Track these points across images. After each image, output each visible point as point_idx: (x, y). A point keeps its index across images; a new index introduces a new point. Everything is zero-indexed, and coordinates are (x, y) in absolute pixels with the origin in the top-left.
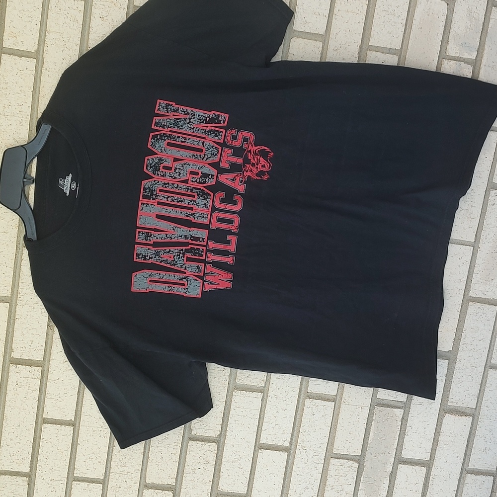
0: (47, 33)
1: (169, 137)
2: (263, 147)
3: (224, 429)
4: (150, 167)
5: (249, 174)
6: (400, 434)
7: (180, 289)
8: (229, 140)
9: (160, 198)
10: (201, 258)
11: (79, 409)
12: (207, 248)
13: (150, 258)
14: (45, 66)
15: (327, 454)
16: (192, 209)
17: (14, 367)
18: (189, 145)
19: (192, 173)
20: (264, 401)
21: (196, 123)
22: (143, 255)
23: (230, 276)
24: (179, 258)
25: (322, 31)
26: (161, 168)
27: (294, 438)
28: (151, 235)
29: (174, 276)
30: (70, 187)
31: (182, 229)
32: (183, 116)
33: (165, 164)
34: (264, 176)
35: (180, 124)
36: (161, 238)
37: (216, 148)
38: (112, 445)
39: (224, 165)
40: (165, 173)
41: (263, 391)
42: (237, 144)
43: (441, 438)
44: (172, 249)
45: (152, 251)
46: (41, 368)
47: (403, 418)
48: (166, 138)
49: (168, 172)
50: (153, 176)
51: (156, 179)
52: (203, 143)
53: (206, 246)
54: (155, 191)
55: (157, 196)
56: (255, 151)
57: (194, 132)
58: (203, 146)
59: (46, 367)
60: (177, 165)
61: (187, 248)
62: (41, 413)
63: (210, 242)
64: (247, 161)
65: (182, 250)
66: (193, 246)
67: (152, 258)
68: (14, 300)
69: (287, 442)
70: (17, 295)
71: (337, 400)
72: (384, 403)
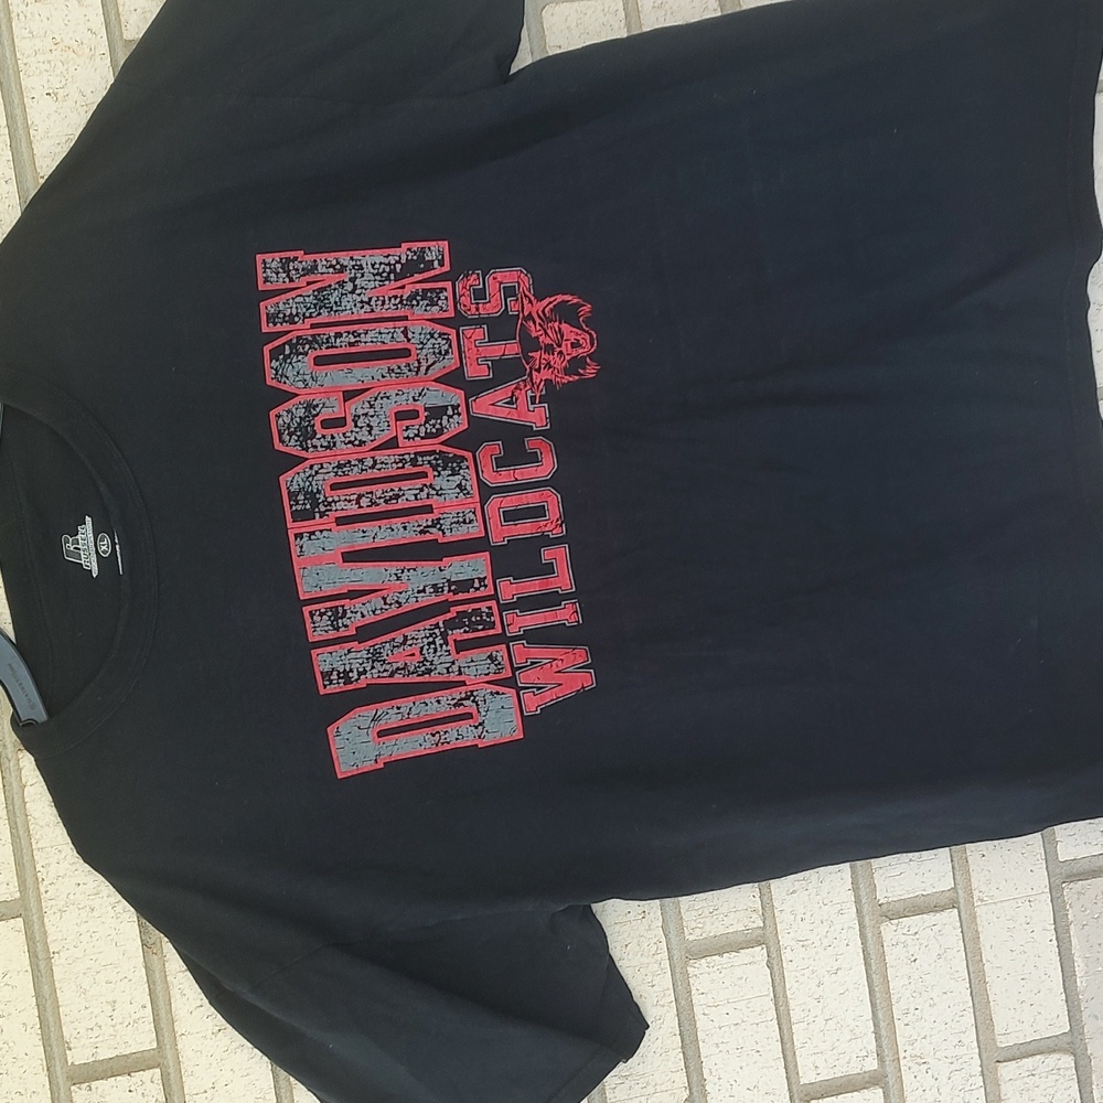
1: (314, 341)
2: (560, 298)
3: (695, 1079)
4: (290, 435)
5: (546, 374)
7: (463, 731)
8: (468, 304)
9: (340, 505)
10: (491, 632)
12: (498, 602)
13: (360, 674)
15: (984, 1056)
16: (429, 509)
17: (83, 1092)
18: (370, 347)
19: (400, 416)
20: (776, 968)
21: (372, 285)
22: (339, 673)
23: (581, 655)
24: (435, 651)
26: (318, 427)
27: (885, 1042)
28: (345, 612)
29: (439, 702)
30: (97, 552)
31: (419, 570)
32: (332, 279)
33: (326, 413)
34: (584, 369)
35: (332, 300)
36: (374, 612)
37: (440, 335)
39: (476, 371)
40: (333, 437)
41: (764, 938)
42: (492, 308)
44: (409, 632)
45: (359, 655)
46: (158, 1071)
48: (307, 347)
49: (338, 433)
50: (304, 454)
51: (312, 462)
52: (405, 333)
53: (495, 597)
54: (319, 492)
55: (330, 504)
56: (543, 311)
57: (372, 311)
58: (409, 340)
59: (171, 1064)
60: (357, 406)
61: (449, 616)
63: (503, 584)
64: (529, 344)
65: (437, 626)
66: (460, 608)
67: (365, 672)
68: (33, 903)
69: (870, 1058)
70: (38, 888)
71: (962, 901)
72: (1081, 870)
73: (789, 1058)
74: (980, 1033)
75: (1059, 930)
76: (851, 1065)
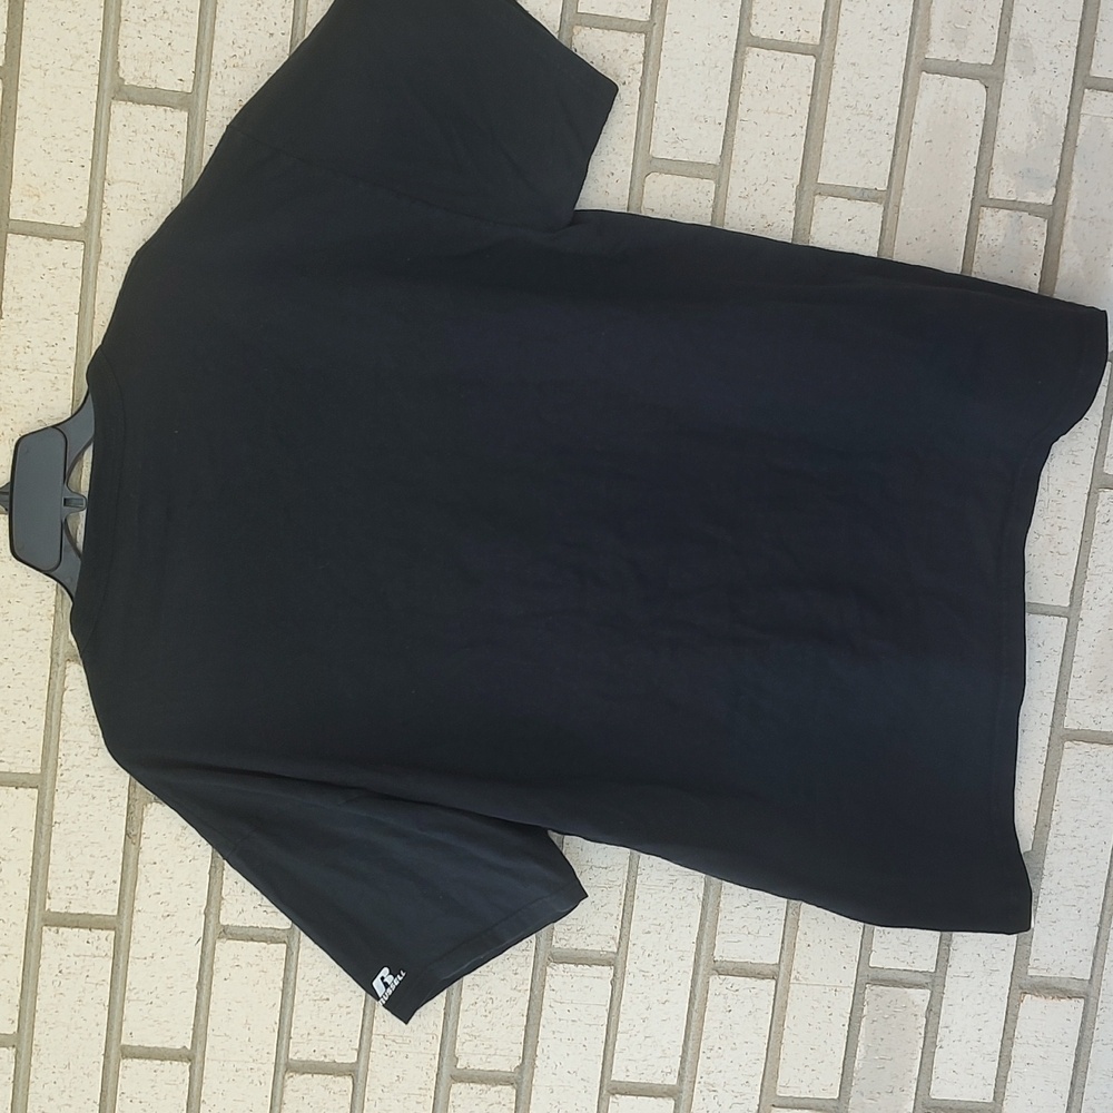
0: (106, 184)
3: (529, 1053)
6: (924, 1045)
11: (202, 1022)
14: (104, 256)
15: (764, 1099)
17: (52, 933)
20: (618, 986)
25: (713, 156)
27: (688, 1066)
38: (278, 1101)
41: (615, 962)
43: (1017, 1051)
46: (113, 933)
47: (929, 1009)
59: (124, 930)
62: (115, 1035)
68: (49, 780)
69: (672, 1075)
70: (56, 771)
71: (781, 975)
72: (885, 977)
73: (609, 1057)
74: (766, 1080)
75: (853, 1019)
76: (656, 1076)
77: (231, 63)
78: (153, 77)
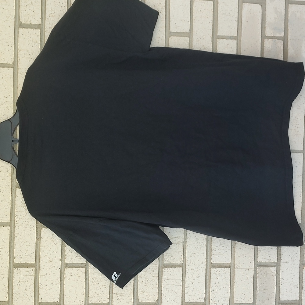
0: (18, 51)
3: (160, 296)
6: (276, 284)
11: (62, 294)
14: (19, 71)
17: (16, 269)
20: (184, 273)
25: (187, 30)
41: (182, 266)
46: (34, 268)
47: (277, 273)
59: (37, 267)
62: (37, 300)
68: (13, 224)
69: (203, 299)
70: (15, 221)
71: (232, 266)
72: (263, 265)
73: (183, 295)
74: (231, 299)
75: (255, 278)
76: (198, 300)
77: (51, 15)
78: (30, 21)
